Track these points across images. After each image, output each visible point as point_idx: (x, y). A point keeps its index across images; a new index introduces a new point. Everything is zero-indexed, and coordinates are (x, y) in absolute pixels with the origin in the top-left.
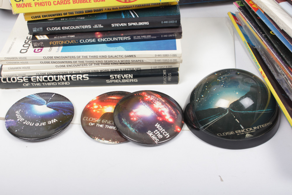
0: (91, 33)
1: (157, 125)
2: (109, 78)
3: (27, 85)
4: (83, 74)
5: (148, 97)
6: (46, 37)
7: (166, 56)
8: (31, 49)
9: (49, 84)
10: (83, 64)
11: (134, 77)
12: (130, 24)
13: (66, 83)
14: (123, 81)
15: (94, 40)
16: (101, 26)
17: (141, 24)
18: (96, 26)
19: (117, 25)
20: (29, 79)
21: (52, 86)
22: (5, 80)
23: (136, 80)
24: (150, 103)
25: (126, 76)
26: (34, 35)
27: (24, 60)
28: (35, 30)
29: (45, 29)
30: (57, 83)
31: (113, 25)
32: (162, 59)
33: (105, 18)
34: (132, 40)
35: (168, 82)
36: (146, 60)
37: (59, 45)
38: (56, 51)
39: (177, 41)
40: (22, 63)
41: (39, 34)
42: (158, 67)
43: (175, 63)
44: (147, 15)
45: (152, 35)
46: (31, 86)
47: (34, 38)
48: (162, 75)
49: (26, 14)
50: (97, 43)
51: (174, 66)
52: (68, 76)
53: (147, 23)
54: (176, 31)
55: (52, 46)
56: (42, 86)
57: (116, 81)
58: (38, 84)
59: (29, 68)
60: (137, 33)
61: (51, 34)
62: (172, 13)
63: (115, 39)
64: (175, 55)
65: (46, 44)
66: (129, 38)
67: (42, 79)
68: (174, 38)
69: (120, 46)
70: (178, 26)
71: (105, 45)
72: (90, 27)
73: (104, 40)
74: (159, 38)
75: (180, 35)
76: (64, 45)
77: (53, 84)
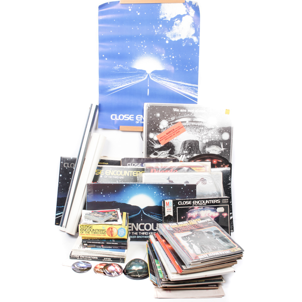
0: (100, 245)
1: (115, 272)
2: (103, 259)
3: (78, 258)
4: (96, 257)
5: (114, 265)
6: (87, 245)
7: (121, 254)
8: (82, 247)
9: (85, 259)
10: (97, 254)
11: (111, 259)
12: (112, 243)
13: (90, 259)
14: (108, 260)
15: (101, 247)
16: (103, 243)
17: (115, 244)
18: (102, 243)
19: (108, 243)
20: (80, 257)
21: (86, 260)
22: (72, 256)
23: (112, 261)
24: (114, 266)
25: (109, 259)
26: (83, 243)
27: (80, 251)
28: (84, 242)
29: (87, 242)
30: (88, 259)
31: (107, 243)
32: (120, 255)
33: (105, 241)
34: (112, 248)
35: (121, 262)
36: (115, 254)
37: (90, 247)
38: (89, 249)
39: (126, 250)
40: (78, 251)
41: (85, 243)
42: (119, 257)
43: (124, 256)
44: (117, 241)
45: (118, 247)
46: (79, 259)
47: (83, 244)
48: (119, 260)
49: (82, 237)
50: (102, 248)
51: (124, 257)
52: (92, 257)
53: (117, 244)
54: (126, 247)
55: (88, 247)
56: (83, 259)
57: (106, 260)
58: (82, 259)
59: (80, 253)
60: (114, 246)
61: (88, 244)
62: (125, 241)
63: (107, 247)
64: (124, 254)
65: (86, 247)
66: (111, 248)
67: (83, 257)
68: (125, 249)
69: (108, 250)
70: (126, 246)
71: (104, 249)
72: (100, 243)
73: (104, 247)
74: (120, 248)
75: (127, 249)
76: (92, 247)
77: (86, 259)
